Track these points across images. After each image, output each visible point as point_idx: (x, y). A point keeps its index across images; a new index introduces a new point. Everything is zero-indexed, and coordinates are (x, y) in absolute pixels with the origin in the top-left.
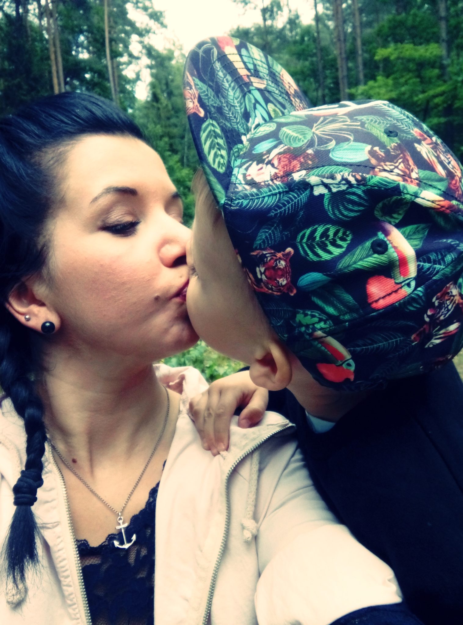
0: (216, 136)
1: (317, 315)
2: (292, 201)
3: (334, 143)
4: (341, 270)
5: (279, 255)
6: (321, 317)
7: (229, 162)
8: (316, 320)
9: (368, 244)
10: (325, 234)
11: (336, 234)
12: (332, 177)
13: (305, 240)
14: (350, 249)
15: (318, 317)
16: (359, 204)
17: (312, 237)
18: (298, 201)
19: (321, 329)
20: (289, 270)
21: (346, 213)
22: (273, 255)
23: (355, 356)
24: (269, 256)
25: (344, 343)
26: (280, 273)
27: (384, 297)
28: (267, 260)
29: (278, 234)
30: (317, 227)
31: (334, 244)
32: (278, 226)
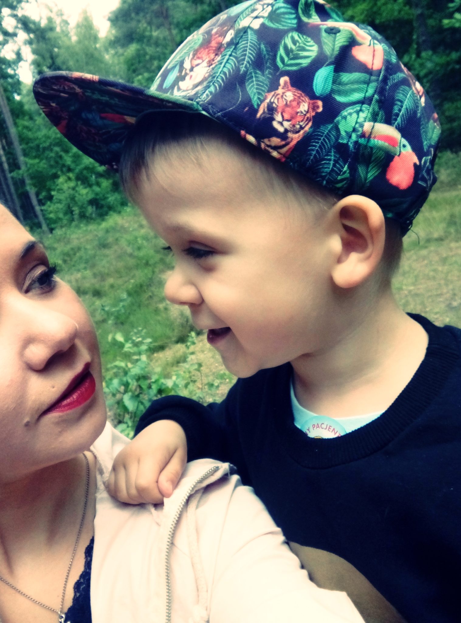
1: (352, 111)
2: (247, 47)
4: (332, 55)
6: (355, 110)
9: (324, 34)
13: (286, 59)
14: (319, 43)
15: (353, 113)
17: (288, 51)
18: (251, 42)
19: (365, 119)
20: (298, 93)
24: (274, 100)
26: (295, 104)
28: (276, 104)
30: (285, 43)
32: (256, 73)
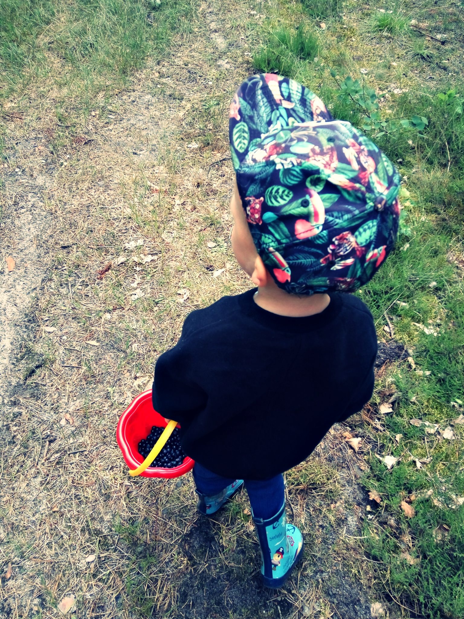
0: (244, 131)
2: (266, 171)
3: (296, 141)
4: (283, 213)
5: (257, 201)
6: (273, 239)
7: (248, 147)
8: (270, 241)
9: (300, 201)
10: (277, 191)
11: (283, 192)
12: (286, 160)
13: (268, 193)
14: (291, 202)
15: (271, 239)
16: (297, 177)
17: (271, 192)
18: (269, 171)
19: (272, 246)
20: (260, 210)
21: (289, 181)
22: (254, 200)
23: (290, 266)
24: (252, 201)
25: (284, 257)
26: (256, 211)
27: (304, 232)
28: (252, 203)
29: (258, 189)
30: (274, 187)
31: (282, 197)
32: (258, 184)
